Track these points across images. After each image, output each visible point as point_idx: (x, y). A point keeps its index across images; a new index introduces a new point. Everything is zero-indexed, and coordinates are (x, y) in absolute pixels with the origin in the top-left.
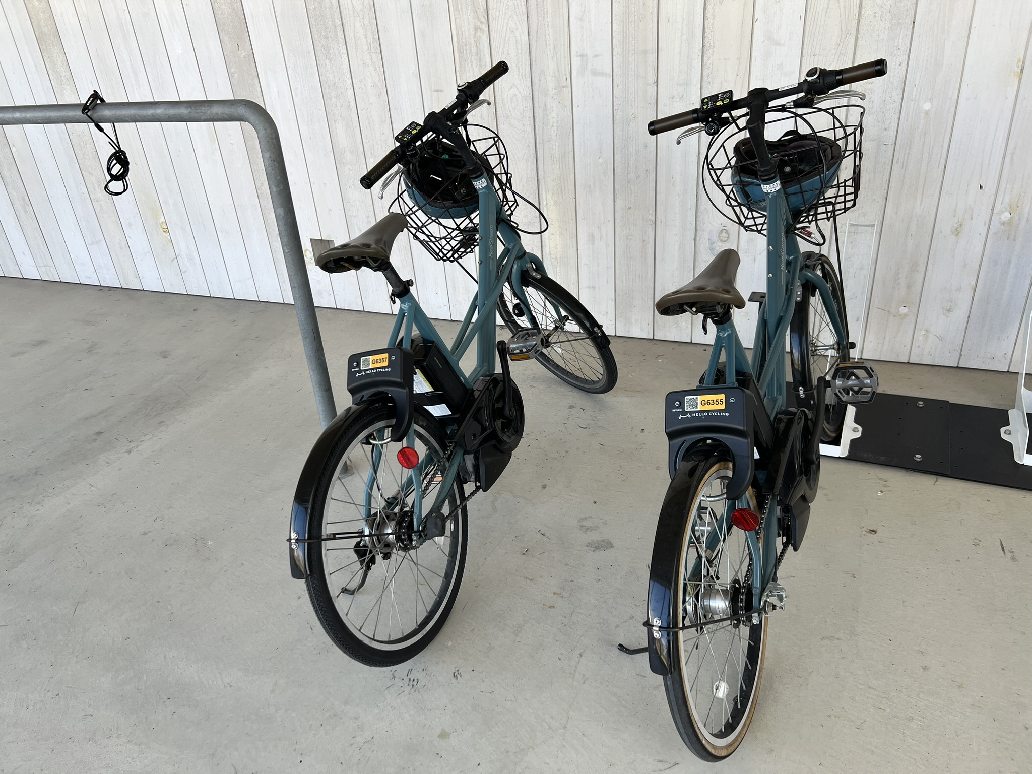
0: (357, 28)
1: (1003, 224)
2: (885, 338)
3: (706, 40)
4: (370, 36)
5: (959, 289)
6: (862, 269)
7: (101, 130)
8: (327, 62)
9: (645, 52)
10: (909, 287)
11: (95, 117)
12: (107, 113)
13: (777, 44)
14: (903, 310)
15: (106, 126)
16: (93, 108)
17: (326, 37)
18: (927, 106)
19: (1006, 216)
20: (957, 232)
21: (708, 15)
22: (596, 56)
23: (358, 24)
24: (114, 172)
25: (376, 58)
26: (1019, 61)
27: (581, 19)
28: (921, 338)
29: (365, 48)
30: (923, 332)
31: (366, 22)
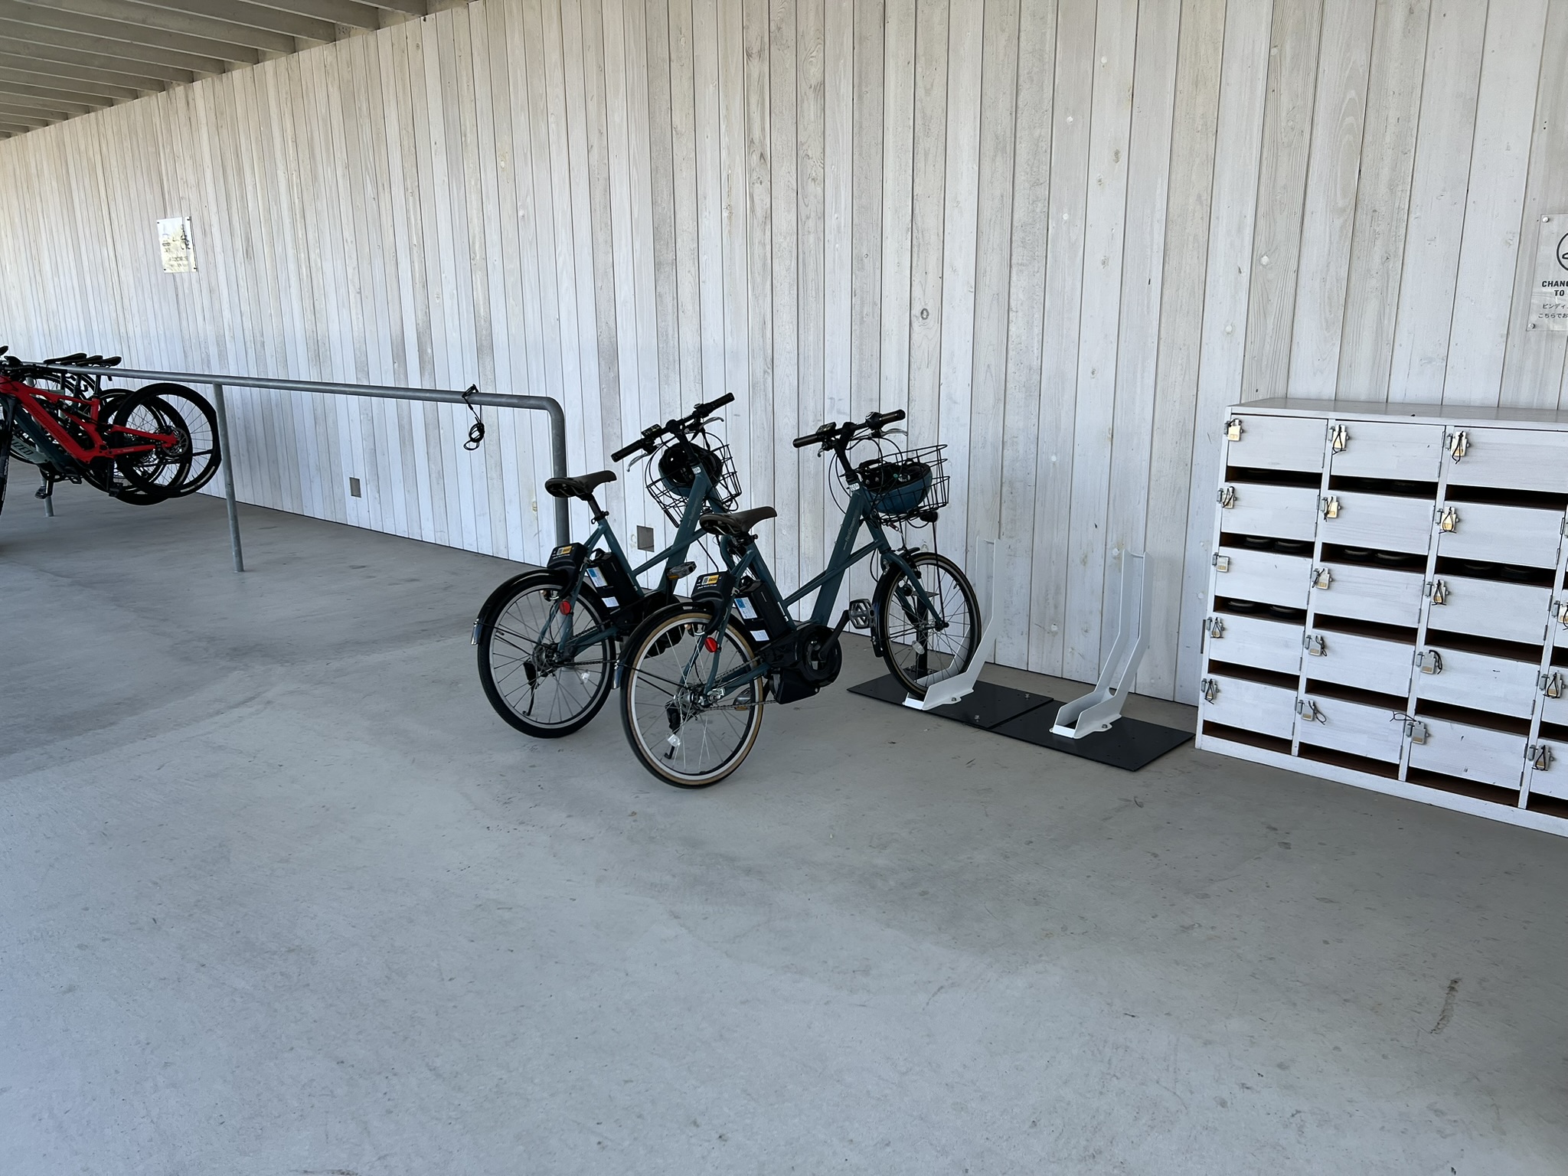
0: (689, 363)
1: (1115, 558)
2: (1043, 653)
3: (910, 395)
4: (696, 370)
5: (1091, 613)
6: (1021, 587)
7: (472, 408)
8: (666, 386)
9: (871, 400)
10: (1056, 607)
11: (469, 401)
12: (476, 398)
13: (955, 403)
14: (1054, 628)
15: (476, 407)
16: (469, 395)
17: (668, 368)
18: (1054, 458)
19: (1115, 552)
20: (1084, 562)
21: (911, 377)
22: (840, 400)
23: (689, 361)
24: (473, 436)
25: (699, 386)
26: (1109, 430)
27: (832, 372)
28: (1069, 655)
29: (692, 378)
30: (1070, 650)
31: (695, 359)
